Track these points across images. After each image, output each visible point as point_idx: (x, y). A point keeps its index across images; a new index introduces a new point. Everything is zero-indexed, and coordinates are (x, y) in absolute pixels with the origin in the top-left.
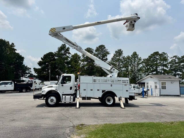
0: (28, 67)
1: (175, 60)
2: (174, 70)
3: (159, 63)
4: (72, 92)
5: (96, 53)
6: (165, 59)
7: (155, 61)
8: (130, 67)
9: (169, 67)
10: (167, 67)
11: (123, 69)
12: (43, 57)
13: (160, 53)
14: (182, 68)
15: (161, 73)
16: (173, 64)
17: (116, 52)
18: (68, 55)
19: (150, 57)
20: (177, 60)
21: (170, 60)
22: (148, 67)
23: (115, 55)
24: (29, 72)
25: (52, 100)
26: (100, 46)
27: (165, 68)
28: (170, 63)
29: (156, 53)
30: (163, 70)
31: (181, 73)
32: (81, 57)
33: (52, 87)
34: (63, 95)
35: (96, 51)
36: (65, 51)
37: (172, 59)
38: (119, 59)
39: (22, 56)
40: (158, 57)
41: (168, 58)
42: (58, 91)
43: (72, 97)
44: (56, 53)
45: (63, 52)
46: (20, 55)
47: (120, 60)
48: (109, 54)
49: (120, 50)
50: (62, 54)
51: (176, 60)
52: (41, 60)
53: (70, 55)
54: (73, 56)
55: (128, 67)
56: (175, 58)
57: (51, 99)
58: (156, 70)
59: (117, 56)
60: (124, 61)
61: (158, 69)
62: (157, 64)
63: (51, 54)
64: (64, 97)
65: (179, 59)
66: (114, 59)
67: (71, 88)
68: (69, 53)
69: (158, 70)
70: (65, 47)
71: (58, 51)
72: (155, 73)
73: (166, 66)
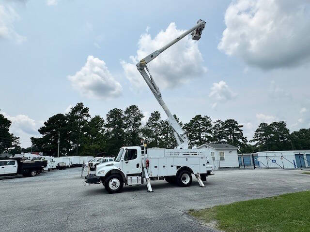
0: (14, 136)
1: (218, 125)
2: (218, 136)
3: (202, 129)
4: (139, 170)
5: (126, 115)
6: (209, 124)
7: (198, 127)
8: (169, 134)
9: (213, 133)
10: (211, 133)
11: (161, 137)
12: (47, 122)
13: (202, 117)
14: (226, 134)
15: (205, 141)
16: (217, 129)
17: (152, 114)
18: (85, 118)
19: (192, 121)
20: (221, 126)
21: (213, 125)
22: (191, 133)
23: (151, 119)
24: (16, 143)
25: (114, 184)
26: (131, 107)
27: (209, 135)
28: (214, 128)
29: (198, 117)
30: (207, 136)
31: (226, 141)
32: (105, 120)
33: (112, 165)
34: (128, 175)
35: (126, 112)
36: (82, 113)
37: (216, 124)
38: (156, 124)
39: (8, 120)
40: (200, 122)
41: (212, 123)
42: (121, 170)
43: (140, 178)
44: (68, 115)
45: (78, 113)
46: (5, 117)
47: (158, 125)
48: (143, 117)
49: (157, 112)
50: (77, 117)
51: (220, 124)
52: (44, 126)
53: (89, 118)
54: (93, 120)
55: (167, 133)
56: (218, 123)
57: (112, 182)
58: (199, 137)
59: (154, 120)
60: (162, 126)
61: (202, 135)
62: (200, 129)
63: (60, 116)
64: (129, 178)
65: (223, 123)
66: (150, 124)
67: (138, 166)
68: (88, 116)
69: (202, 138)
70: (82, 108)
71: (71, 112)
72: (198, 140)
73: (209, 131)
